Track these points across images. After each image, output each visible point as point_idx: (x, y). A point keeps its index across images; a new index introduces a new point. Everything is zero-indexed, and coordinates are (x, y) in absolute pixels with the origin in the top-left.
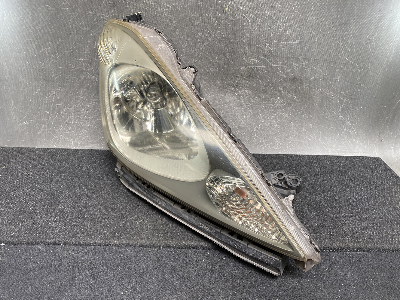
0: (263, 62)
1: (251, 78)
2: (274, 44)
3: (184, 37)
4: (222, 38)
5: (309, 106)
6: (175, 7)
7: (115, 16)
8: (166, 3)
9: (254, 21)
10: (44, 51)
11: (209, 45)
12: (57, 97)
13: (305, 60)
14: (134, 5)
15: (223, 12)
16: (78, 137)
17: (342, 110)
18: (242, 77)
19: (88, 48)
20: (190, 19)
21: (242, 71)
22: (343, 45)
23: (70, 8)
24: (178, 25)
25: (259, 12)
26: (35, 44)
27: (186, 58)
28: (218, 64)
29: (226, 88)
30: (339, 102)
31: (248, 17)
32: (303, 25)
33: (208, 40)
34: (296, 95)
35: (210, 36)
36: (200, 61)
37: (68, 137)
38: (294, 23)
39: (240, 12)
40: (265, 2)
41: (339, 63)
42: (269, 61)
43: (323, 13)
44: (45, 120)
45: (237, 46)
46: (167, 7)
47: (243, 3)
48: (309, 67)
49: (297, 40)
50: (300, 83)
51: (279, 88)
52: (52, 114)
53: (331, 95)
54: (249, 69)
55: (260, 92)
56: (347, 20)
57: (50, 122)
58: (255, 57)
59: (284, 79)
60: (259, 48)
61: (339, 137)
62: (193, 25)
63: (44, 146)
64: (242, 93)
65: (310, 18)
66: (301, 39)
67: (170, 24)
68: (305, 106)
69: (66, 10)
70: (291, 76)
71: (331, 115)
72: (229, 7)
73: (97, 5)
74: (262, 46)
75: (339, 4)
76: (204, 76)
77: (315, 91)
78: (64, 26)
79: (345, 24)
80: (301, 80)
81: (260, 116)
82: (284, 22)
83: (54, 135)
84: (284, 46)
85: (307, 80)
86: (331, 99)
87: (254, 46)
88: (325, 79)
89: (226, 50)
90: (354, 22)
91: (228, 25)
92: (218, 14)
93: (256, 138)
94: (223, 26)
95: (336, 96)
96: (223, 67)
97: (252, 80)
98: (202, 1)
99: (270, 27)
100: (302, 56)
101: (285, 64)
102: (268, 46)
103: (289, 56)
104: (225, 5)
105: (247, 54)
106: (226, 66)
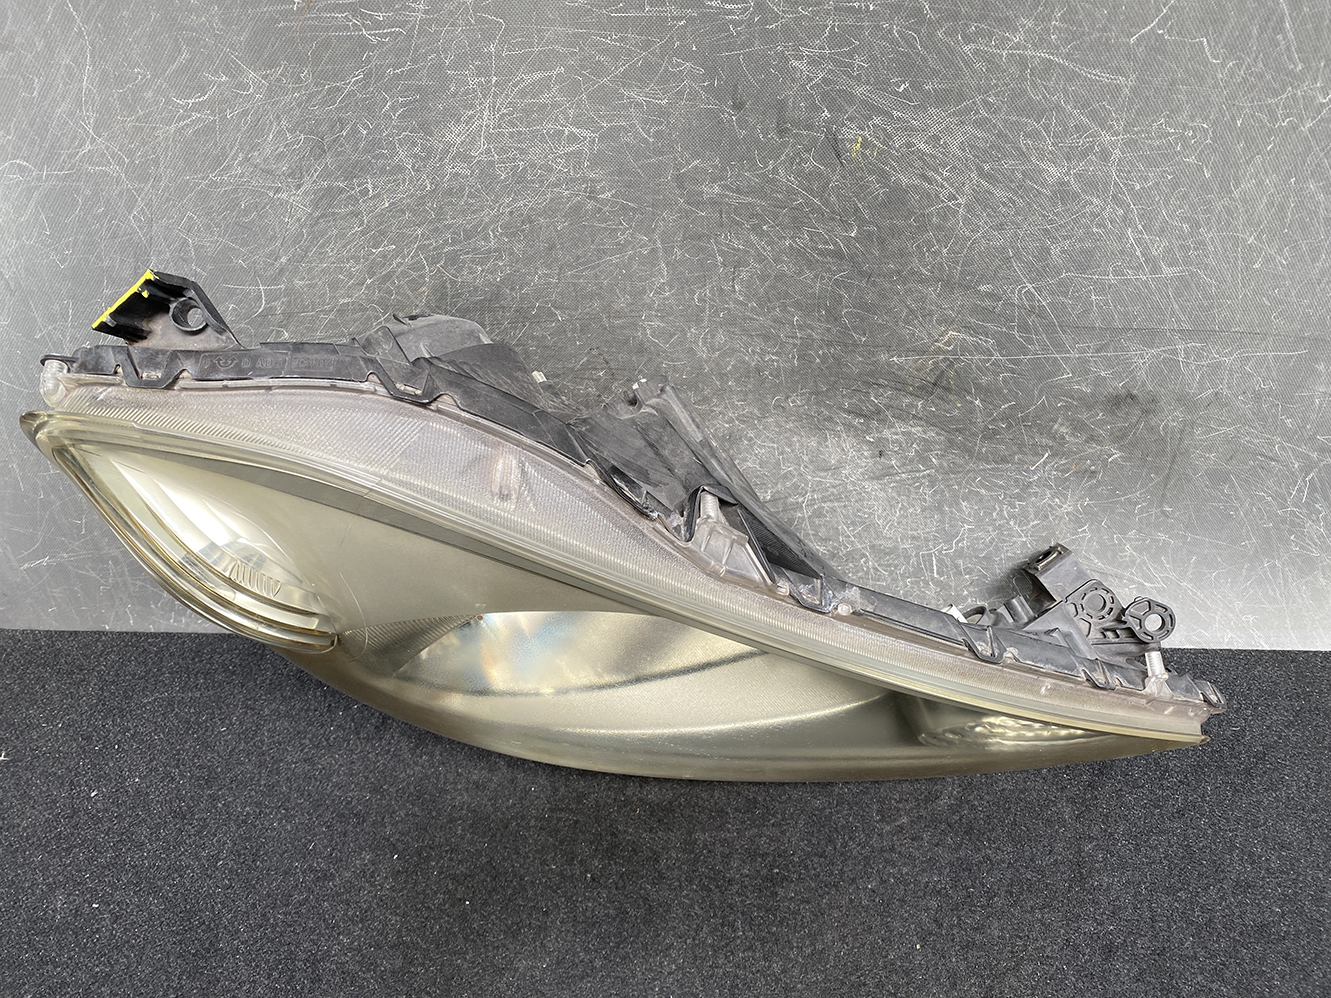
0: (998, 343)
1: (938, 391)
2: (1061, 283)
3: (653, 251)
4: (821, 253)
5: (1168, 477)
6: (607, 136)
7: (330, 188)
8: (567, 119)
9: (981, 200)
10: (49, 335)
11: (763, 278)
13: (1189, 335)
14: (414, 144)
15: (839, 156)
17: (1300, 490)
18: (899, 386)
19: (234, 309)
20: (680, 180)
21: (901, 368)
23: (120, 163)
24: (624, 208)
25: (1007, 164)
26: (6, 310)
27: (662, 325)
28: (798, 342)
29: (830, 419)
30: (1300, 466)
31: (952, 185)
32: (1206, 211)
33: (760, 259)
34: (1119, 449)
35: (769, 243)
36: (721, 331)
38: (1166, 203)
39: (918, 164)
40: (1047, 127)
42: (1028, 340)
45: (887, 285)
46: (573, 139)
47: (932, 131)
48: (1199, 358)
49: (1170, 265)
50: (1146, 412)
51: (1056, 426)
53: (1271, 444)
54: (935, 363)
55: (975, 435)
58: (966, 327)
59: (1080, 399)
60: (990, 295)
61: (1265, 572)
62: (696, 201)
64: (897, 434)
65: (1247, 183)
66: (1188, 263)
67: (589, 207)
68: (1152, 479)
69: (106, 174)
70: (1115, 388)
71: (1252, 504)
72: (865, 139)
73: (242, 149)
74: (1005, 292)
76: (737, 380)
77: (1205, 433)
78: (114, 236)
80: (1153, 401)
81: (960, 510)
82: (1121, 203)
84: (1101, 288)
85: (1182, 399)
86: (1266, 457)
87: (968, 288)
88: (1257, 397)
89: (841, 296)
91: (857, 210)
92: (811, 164)
93: (937, 583)
94: (834, 212)
95: (1293, 450)
96: (820, 352)
97: (942, 399)
98: (738, 106)
99: (1051, 222)
100: (1178, 321)
101: (1098, 351)
102: (1033, 290)
103: (1117, 324)
104: (850, 133)
105: (931, 314)
106: (835, 349)
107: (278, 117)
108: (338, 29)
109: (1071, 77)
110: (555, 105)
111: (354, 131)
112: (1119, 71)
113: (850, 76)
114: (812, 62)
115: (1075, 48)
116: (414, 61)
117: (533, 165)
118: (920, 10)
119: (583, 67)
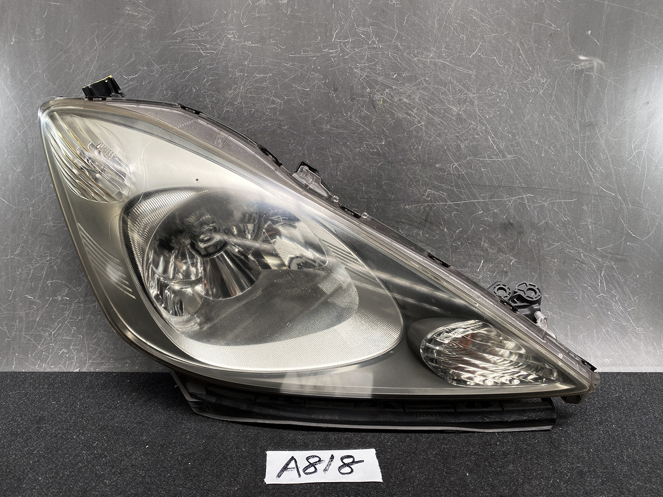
0: (449, 195)
1: (428, 225)
2: (468, 163)
3: (304, 154)
4: (372, 154)
5: (540, 276)
6: (287, 102)
8: (271, 94)
9: (430, 122)
10: (37, 178)
11: (349, 168)
12: (52, 267)
13: (527, 190)
14: (213, 97)
15: (375, 108)
16: (88, 348)
17: (602, 283)
18: (411, 223)
20: (314, 122)
21: (410, 212)
22: (591, 162)
24: (292, 134)
25: (437, 106)
26: (22, 164)
28: (366, 200)
30: (596, 266)
31: (418, 116)
32: (516, 129)
33: (347, 159)
34: (513, 256)
35: (351, 151)
37: (68, 347)
38: (500, 125)
39: (404, 108)
40: (449, 90)
41: (588, 194)
42: (460, 192)
43: (550, 108)
44: (23, 313)
45: (400, 167)
46: (273, 102)
47: (409, 92)
48: (534, 202)
49: (509, 154)
50: (519, 233)
51: (482, 243)
52: (38, 301)
53: (579, 253)
54: (424, 208)
55: (448, 251)
56: (593, 120)
57: (33, 316)
58: (434, 187)
59: (489, 226)
60: (441, 169)
61: (605, 335)
62: (320, 132)
63: (14, 368)
65: (528, 117)
66: (516, 153)
67: (278, 132)
68: (533, 276)
70: (503, 219)
71: (583, 292)
72: (383, 99)
74: (446, 167)
75: (576, 93)
77: (548, 247)
79: (591, 125)
80: (521, 227)
82: (483, 124)
83: (38, 344)
84: (485, 165)
85: (533, 226)
86: (579, 261)
87: (431, 166)
88: (564, 225)
89: (381, 175)
90: (605, 123)
91: (384, 131)
92: (365, 112)
94: (375, 134)
95: (589, 256)
96: (375, 205)
97: (430, 229)
98: (336, 90)
99: (458, 132)
100: (520, 182)
101: (490, 198)
102: (458, 166)
103: (495, 184)
104: (377, 97)
105: (419, 181)
106: (382, 203)
107: (163, 83)
108: (192, 49)
109: (453, 70)
110: (268, 88)
111: (191, 90)
112: (469, 68)
113: (376, 74)
114: (362, 69)
115: (452, 59)
116: (218, 64)
117: (258, 111)
118: (397, 46)
119: (278, 74)
